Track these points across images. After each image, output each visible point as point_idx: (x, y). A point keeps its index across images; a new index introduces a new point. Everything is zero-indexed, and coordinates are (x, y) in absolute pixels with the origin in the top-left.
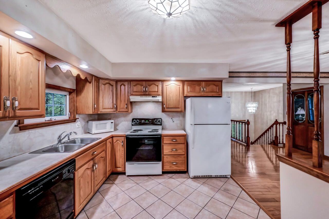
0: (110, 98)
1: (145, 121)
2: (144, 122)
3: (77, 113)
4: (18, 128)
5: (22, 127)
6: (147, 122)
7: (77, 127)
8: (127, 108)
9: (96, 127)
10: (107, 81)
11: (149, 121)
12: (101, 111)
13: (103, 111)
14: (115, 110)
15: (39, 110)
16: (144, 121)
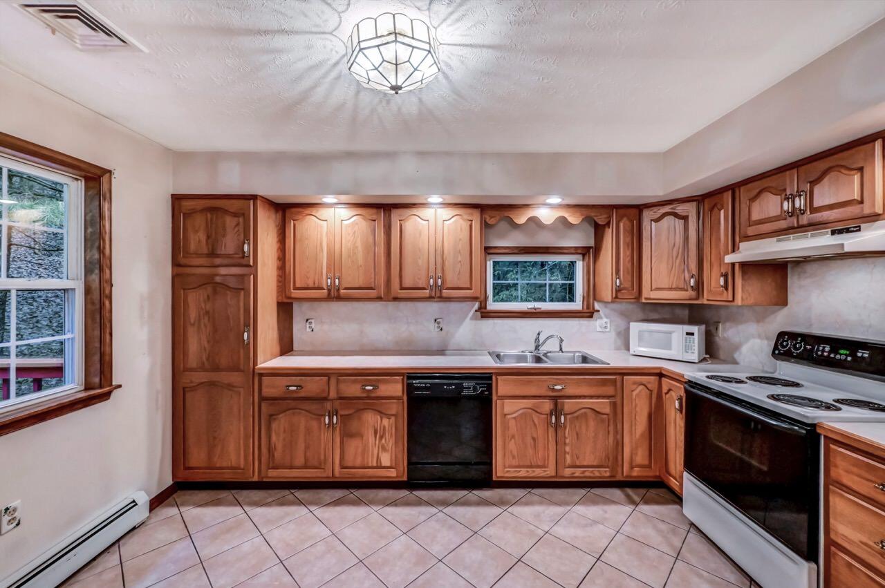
0: (677, 257)
1: (833, 350)
2: (830, 352)
3: (595, 299)
4: (479, 313)
5: (484, 314)
6: (843, 357)
7: (599, 329)
8: (726, 288)
9: (641, 338)
10: (667, 209)
11: (853, 354)
12: (646, 296)
13: (652, 297)
14: (693, 294)
15: (471, 290)
16: (828, 348)
